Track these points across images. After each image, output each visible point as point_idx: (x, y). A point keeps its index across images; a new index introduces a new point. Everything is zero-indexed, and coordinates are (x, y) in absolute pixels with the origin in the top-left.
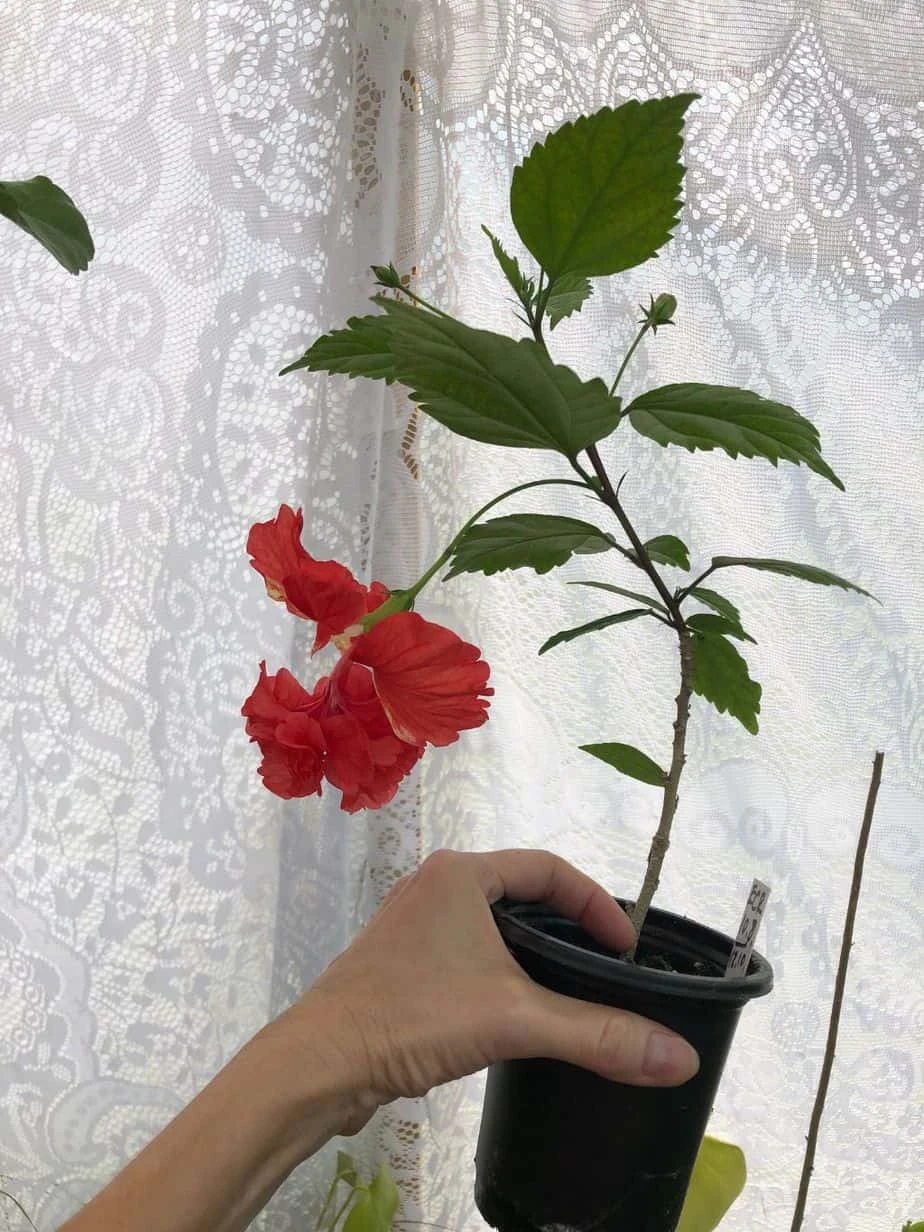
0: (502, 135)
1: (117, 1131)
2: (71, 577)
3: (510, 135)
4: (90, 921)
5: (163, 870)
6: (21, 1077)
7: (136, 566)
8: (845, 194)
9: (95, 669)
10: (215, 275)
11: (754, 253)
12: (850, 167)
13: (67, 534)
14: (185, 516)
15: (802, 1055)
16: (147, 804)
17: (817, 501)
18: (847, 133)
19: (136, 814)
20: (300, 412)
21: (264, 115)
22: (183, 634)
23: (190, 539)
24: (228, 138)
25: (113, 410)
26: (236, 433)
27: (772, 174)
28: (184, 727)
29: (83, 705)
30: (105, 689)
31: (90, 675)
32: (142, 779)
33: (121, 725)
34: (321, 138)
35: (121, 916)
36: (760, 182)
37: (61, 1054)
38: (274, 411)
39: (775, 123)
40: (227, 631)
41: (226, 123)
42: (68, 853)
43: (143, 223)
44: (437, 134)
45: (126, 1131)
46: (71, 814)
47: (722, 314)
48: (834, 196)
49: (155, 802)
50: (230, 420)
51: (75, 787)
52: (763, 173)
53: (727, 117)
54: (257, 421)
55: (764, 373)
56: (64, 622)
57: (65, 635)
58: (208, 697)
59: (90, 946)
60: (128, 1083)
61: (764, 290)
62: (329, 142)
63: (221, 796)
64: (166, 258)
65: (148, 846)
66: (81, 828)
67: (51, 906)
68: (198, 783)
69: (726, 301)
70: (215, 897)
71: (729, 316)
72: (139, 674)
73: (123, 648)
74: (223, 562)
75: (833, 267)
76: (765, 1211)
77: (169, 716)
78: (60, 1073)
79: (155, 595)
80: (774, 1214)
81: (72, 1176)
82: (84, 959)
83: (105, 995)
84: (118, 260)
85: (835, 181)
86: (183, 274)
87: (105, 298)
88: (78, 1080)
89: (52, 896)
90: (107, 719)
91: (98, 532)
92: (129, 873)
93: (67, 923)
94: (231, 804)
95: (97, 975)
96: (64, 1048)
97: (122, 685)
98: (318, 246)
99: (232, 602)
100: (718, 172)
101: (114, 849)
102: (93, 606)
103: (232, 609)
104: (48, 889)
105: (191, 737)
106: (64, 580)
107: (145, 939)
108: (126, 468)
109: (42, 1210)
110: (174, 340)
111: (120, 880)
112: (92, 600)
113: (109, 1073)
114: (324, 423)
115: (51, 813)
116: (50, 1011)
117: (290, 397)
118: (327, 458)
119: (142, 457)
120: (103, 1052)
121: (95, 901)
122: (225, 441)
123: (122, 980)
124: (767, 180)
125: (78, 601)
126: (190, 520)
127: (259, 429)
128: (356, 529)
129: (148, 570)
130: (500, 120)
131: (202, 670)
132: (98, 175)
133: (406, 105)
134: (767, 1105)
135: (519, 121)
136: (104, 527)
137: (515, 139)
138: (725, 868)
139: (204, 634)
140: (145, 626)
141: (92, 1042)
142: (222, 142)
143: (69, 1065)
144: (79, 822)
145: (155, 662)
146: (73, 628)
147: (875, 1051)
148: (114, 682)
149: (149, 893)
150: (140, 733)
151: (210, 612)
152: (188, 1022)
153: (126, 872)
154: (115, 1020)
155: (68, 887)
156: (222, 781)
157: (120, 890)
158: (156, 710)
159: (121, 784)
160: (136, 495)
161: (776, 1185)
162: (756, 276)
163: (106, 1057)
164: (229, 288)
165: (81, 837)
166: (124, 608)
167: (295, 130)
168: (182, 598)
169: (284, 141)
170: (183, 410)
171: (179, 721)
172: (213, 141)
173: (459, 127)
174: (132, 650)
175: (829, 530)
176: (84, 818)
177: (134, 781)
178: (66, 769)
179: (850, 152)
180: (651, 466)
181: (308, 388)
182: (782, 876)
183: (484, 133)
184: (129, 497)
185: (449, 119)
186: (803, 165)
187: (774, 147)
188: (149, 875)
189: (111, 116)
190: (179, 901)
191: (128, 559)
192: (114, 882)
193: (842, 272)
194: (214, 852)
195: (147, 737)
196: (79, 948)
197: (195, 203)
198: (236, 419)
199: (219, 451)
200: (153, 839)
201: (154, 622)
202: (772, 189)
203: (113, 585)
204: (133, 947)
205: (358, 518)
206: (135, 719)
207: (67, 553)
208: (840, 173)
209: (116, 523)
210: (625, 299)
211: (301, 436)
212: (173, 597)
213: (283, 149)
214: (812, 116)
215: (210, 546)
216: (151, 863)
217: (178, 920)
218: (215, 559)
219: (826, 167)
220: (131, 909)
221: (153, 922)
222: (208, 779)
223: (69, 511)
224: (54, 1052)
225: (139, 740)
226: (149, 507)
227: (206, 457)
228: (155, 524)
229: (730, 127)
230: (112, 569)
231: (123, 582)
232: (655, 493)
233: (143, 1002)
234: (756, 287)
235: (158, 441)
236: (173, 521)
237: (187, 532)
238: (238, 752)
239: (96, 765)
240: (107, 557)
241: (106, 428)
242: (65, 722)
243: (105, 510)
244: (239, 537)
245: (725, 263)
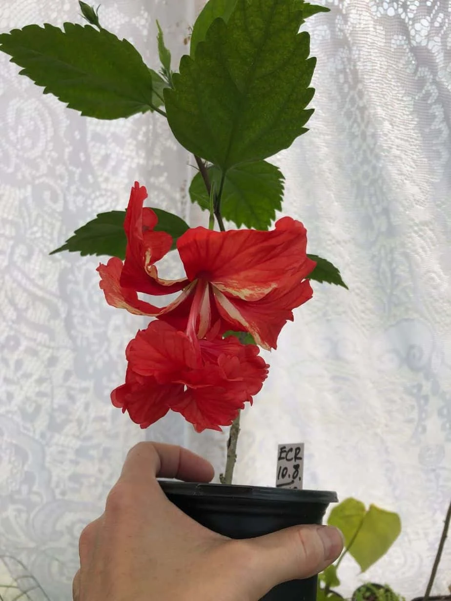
1: (68, 524)
2: (7, 233)
4: (41, 423)
5: (79, 396)
6: (13, 501)
7: (46, 225)
9: (27, 287)
14: (72, 192)
16: (66, 360)
19: (61, 366)
23: (76, 206)
25: (20, 127)
26: (99, 138)
28: (83, 317)
29: (24, 307)
30: (35, 298)
31: (25, 290)
32: (62, 347)
33: (47, 318)
35: (58, 420)
37: (34, 490)
42: (25, 388)
45: (73, 524)
46: (23, 368)
47: (410, 43)
49: (71, 358)
50: (95, 130)
51: (24, 353)
54: (112, 129)
55: (435, 82)
56: (6, 261)
57: (7, 267)
59: (43, 435)
60: (72, 501)
61: (437, 24)
63: (108, 353)
65: (69, 383)
66: (30, 375)
67: (19, 417)
68: (94, 348)
69: (412, 32)
71: (414, 43)
72: (54, 288)
73: (43, 274)
77: (74, 312)
78: (35, 498)
81: (47, 547)
82: (41, 443)
83: (54, 460)
88: (44, 502)
89: (18, 412)
90: (38, 314)
91: (20, 206)
92: (60, 398)
93: (28, 425)
94: (115, 356)
95: (49, 450)
96: (35, 486)
97: (45, 295)
98: (143, 8)
101: (50, 386)
102: (21, 250)
104: (16, 408)
105: (88, 323)
107: (73, 431)
108: (33, 164)
111: (56, 401)
112: (21, 246)
113: (61, 498)
114: (154, 129)
115: (12, 366)
116: (25, 469)
118: (157, 151)
119: (42, 156)
120: (56, 488)
121: (43, 413)
122: (93, 143)
123: (62, 452)
125: (13, 248)
126: (76, 195)
128: (178, 196)
129: (52, 226)
131: (91, 284)
136: (23, 202)
138: (396, 379)
139: (90, 263)
140: (55, 259)
141: (50, 483)
143: (39, 494)
144: (29, 371)
145: (63, 281)
146: (12, 264)
148: (40, 293)
149: (73, 408)
150: (58, 321)
152: (101, 471)
153: (58, 397)
154: (61, 472)
155: (27, 407)
156: (109, 346)
157: (56, 406)
158: (67, 309)
159: (50, 350)
160: (41, 180)
162: (432, 15)
163: (59, 490)
165: (30, 380)
166: (41, 251)
170: (65, 124)
171: (80, 314)
174: (48, 274)
176: (32, 369)
177: (58, 348)
178: (18, 344)
180: (360, 147)
182: (428, 380)
184: (37, 182)
188: (71, 398)
190: (90, 411)
191: (40, 220)
194: (107, 384)
195: (62, 324)
196: (37, 438)
198: (98, 129)
199: (90, 150)
200: (72, 379)
201: (60, 257)
203: (33, 237)
204: (67, 436)
205: (178, 189)
206: (55, 314)
207: (3, 219)
209: (30, 199)
210: (345, 35)
211: (140, 137)
215: (89, 210)
216: (72, 392)
217: (90, 420)
221: (76, 423)
222: (100, 344)
224: (30, 488)
225: (58, 325)
226: (50, 188)
227: (82, 154)
228: (54, 198)
230: (31, 227)
231: (38, 235)
232: (362, 163)
233: (76, 463)
234: (432, 22)
235: (51, 145)
236: (65, 196)
237: (75, 202)
238: (117, 328)
239: (35, 340)
240: (27, 220)
241: (17, 139)
242: (14, 317)
243: (23, 191)
244: (106, 203)
245: (411, 7)
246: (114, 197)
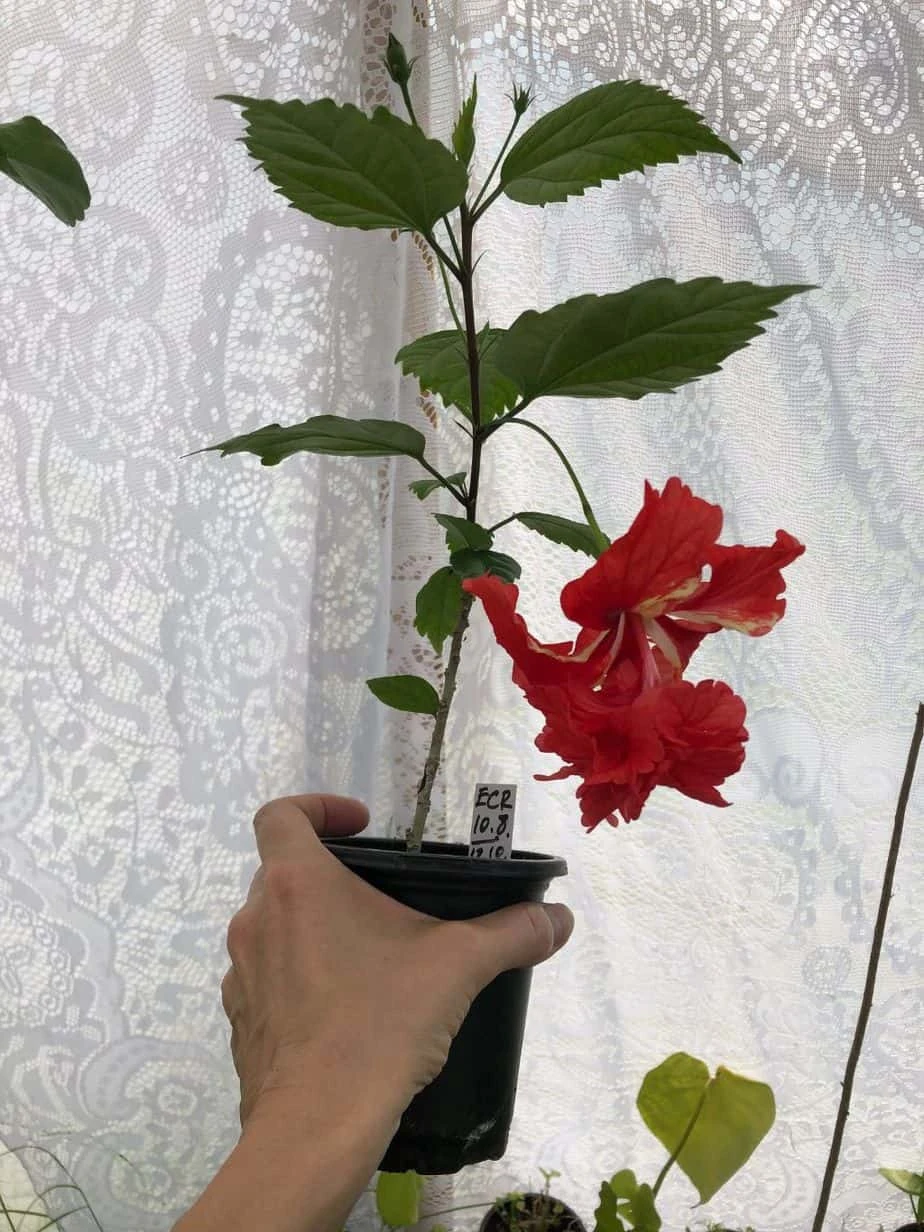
0: (523, 52)
1: (149, 1086)
2: (77, 540)
3: (531, 51)
4: (112, 887)
5: (185, 835)
6: (50, 1038)
7: (145, 527)
8: (896, 108)
9: (105, 635)
10: (217, 214)
11: (795, 176)
12: (901, 79)
13: (70, 497)
14: (194, 474)
15: (833, 998)
16: (166, 769)
17: (859, 442)
18: (897, 41)
19: (155, 779)
20: (311, 360)
21: (264, 35)
22: (197, 597)
23: (200, 499)
24: (226, 62)
25: (113, 364)
26: (244, 385)
27: (816, 87)
28: (201, 690)
29: (95, 672)
30: (118, 655)
31: (101, 641)
32: (159, 744)
33: (136, 691)
34: (327, 59)
35: (144, 881)
36: (803, 96)
37: (90, 1016)
38: (283, 360)
39: (821, 32)
40: (241, 592)
41: (223, 46)
42: (87, 821)
43: (136, 159)
44: (452, 52)
45: (159, 1085)
46: (88, 782)
47: (761, 245)
48: (885, 110)
49: (175, 766)
50: (237, 371)
51: (91, 754)
52: (807, 86)
53: (768, 24)
54: (266, 371)
56: (71, 588)
57: (72, 602)
58: (225, 658)
59: (114, 910)
60: (159, 1040)
61: (806, 216)
62: (334, 65)
63: (241, 757)
64: (163, 197)
65: (168, 811)
66: (98, 796)
67: (72, 874)
68: (218, 747)
69: (765, 230)
70: (239, 859)
71: (768, 246)
72: (152, 638)
73: (135, 613)
74: (236, 520)
75: (882, 190)
76: (793, 1144)
77: (185, 681)
78: (90, 1033)
79: (167, 555)
80: (802, 1146)
81: (106, 1131)
82: (108, 925)
83: (132, 958)
84: (112, 201)
85: (886, 95)
86: (183, 214)
87: (100, 243)
88: (107, 1041)
89: (72, 864)
90: (122, 685)
91: (103, 494)
92: (151, 838)
93: (89, 890)
94: (252, 766)
95: (123, 939)
96: (92, 1010)
97: (135, 650)
99: (245, 560)
100: (758, 87)
101: (133, 816)
102: (100, 571)
103: (246, 567)
104: (68, 857)
105: (210, 701)
106: (68, 544)
107: (170, 903)
108: (131, 425)
109: (78, 1164)
110: (175, 287)
111: (141, 845)
112: (99, 564)
113: (139, 1032)
114: (338, 373)
115: (68, 781)
116: (76, 975)
117: (300, 342)
118: (342, 410)
119: (146, 412)
120: (132, 1012)
121: (116, 867)
122: (234, 392)
123: (148, 943)
124: (810, 94)
125: (85, 567)
126: (200, 478)
127: (268, 379)
128: (374, 484)
129: (158, 531)
130: (520, 35)
131: (218, 632)
132: (87, 107)
133: (418, 20)
134: (796, 1045)
135: (541, 34)
136: (109, 488)
137: (536, 56)
138: (757, 818)
139: (218, 596)
140: (156, 589)
141: (120, 1004)
142: (219, 67)
143: (99, 1025)
144: (96, 789)
145: (168, 626)
146: (81, 593)
147: (907, 992)
148: (126, 647)
149: (173, 858)
150: (156, 698)
151: (224, 572)
153: (147, 837)
154: (144, 981)
155: (89, 855)
156: (242, 743)
157: (141, 855)
158: (173, 676)
159: (139, 751)
160: (141, 452)
161: (804, 1119)
162: (797, 201)
163: (136, 1017)
164: (232, 229)
165: (98, 805)
166: (134, 572)
167: (298, 52)
168: (193, 559)
169: (285, 63)
170: (188, 361)
171: (196, 684)
172: (209, 66)
173: (475, 43)
174: (143, 613)
175: (869, 473)
176: (102, 786)
177: (152, 747)
178: (81, 737)
179: (901, 63)
180: (684, 408)
181: (319, 334)
182: (815, 824)
183: (503, 50)
184: (134, 455)
185: (464, 34)
186: (851, 77)
187: (819, 58)
188: (172, 840)
189: (97, 42)
190: (203, 864)
191: (136, 519)
192: (134, 848)
193: (892, 194)
194: (237, 814)
195: (163, 702)
196: (102, 914)
197: (193, 136)
198: (244, 369)
199: (227, 404)
200: (174, 803)
201: (167, 584)
202: (816, 104)
203: (121, 548)
204: (158, 911)
205: (375, 473)
206: (150, 685)
207: (71, 515)
208: (890, 85)
209: (121, 483)
210: (656, 230)
211: (313, 386)
212: (185, 558)
213: (285, 73)
214: (861, 23)
215: (222, 504)
216: (173, 829)
217: (203, 882)
218: (226, 517)
219: (875, 80)
220: (154, 874)
221: (177, 886)
222: (229, 741)
223: (72, 471)
224: (83, 1013)
225: (156, 705)
226: (155, 464)
227: (214, 411)
228: (163, 483)
229: (771, 36)
230: (119, 531)
231: (131, 545)
232: (688, 436)
233: (170, 963)
234: (798, 213)
235: (162, 395)
236: (181, 481)
237: (197, 490)
238: (258, 713)
239: (111, 732)
240: (113, 519)
241: (107, 383)
242: (77, 690)
243: (109, 469)
244: (251, 493)
245: (764, 189)
246: (265, 483)
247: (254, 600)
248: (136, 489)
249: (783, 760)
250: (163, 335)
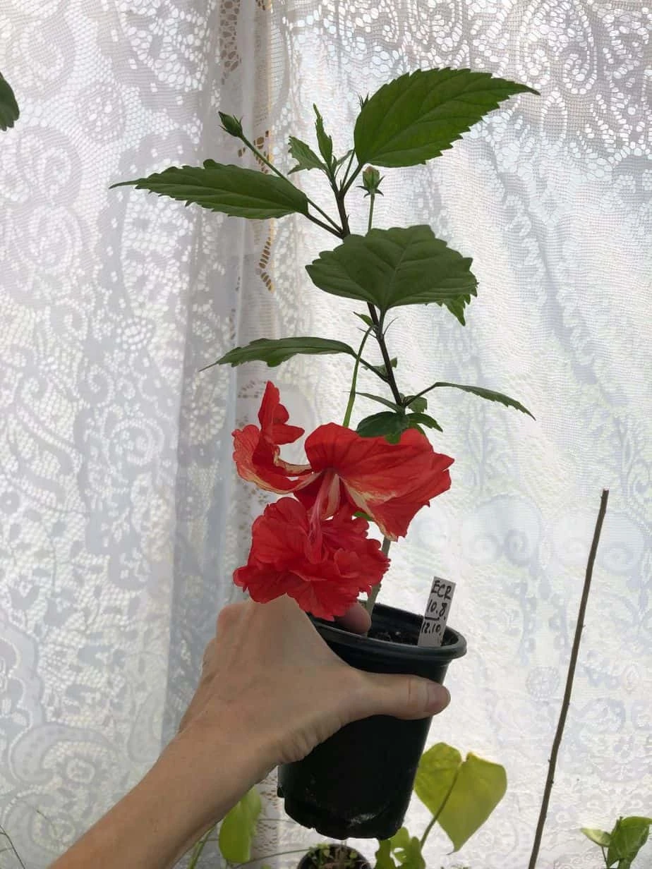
0: (333, 30)
1: (60, 760)
2: (16, 363)
3: (338, 29)
4: (37, 612)
5: (88, 577)
7: (64, 354)
8: (588, 76)
9: (35, 430)
10: (118, 135)
11: (520, 122)
12: (591, 56)
13: (12, 331)
14: (99, 317)
15: (547, 703)
16: (76, 528)
17: (564, 307)
18: (589, 30)
19: (69, 536)
20: (183, 240)
21: (152, 12)
22: (99, 405)
23: (103, 336)
24: (125, 30)
25: (44, 239)
26: (135, 255)
27: (534, 61)
28: (101, 472)
29: (28, 457)
30: (44, 446)
31: (32, 435)
32: (72, 510)
33: (56, 472)
34: (196, 30)
35: (59, 609)
36: (525, 66)
37: (18, 706)
38: (164, 240)
39: (537, 22)
40: (132, 403)
41: (123, 19)
42: (20, 563)
43: (62, 95)
44: (283, 28)
45: (67, 759)
46: (21, 536)
47: (496, 168)
48: (580, 78)
49: (82, 526)
50: (131, 246)
51: (24, 516)
52: (527, 60)
53: (501, 16)
54: (152, 247)
55: (526, 213)
56: (12, 396)
57: (14, 404)
58: (119, 450)
59: (37, 629)
60: (68, 726)
61: (527, 150)
62: (202, 34)
63: (130, 523)
64: (80, 122)
65: (78, 558)
66: (28, 546)
67: (8, 602)
68: (112, 514)
69: (499, 158)
70: (127, 596)
71: (501, 169)
72: (68, 434)
73: (56, 415)
74: (128, 352)
75: (578, 133)
76: (520, 809)
77: (90, 466)
78: (18, 719)
79: (78, 376)
80: (527, 811)
81: (29, 792)
82: (34, 641)
83: (49, 665)
84: (44, 124)
85: (581, 67)
86: (93, 135)
87: (35, 153)
88: (31, 726)
89: (8, 595)
90: (46, 467)
91: (35, 331)
92: (64, 579)
93: (20, 614)
94: (138, 528)
95: (43, 650)
96: (21, 702)
97: (56, 443)
98: (195, 114)
99: (134, 381)
100: (494, 59)
101: (53, 561)
102: (31, 385)
103: (136, 387)
104: (6, 590)
105: (108, 481)
106: (11, 365)
107: (77, 625)
108: (56, 282)
109: (8, 815)
110: (88, 186)
111: (58, 583)
112: (32, 380)
113: (54, 719)
114: (200, 248)
115: (6, 535)
116: (10, 676)
117: (176, 228)
118: (203, 275)
119: (67, 273)
120: (49, 705)
121: (41, 598)
122: (128, 262)
123: (61, 654)
124: (530, 65)
125: (21, 382)
126: (103, 321)
127: (154, 254)
128: (225, 328)
129: (73, 358)
130: (331, 18)
131: (114, 431)
132: (27, 58)
133: (259, 5)
134: (522, 737)
135: (345, 18)
136: (39, 326)
137: (342, 33)
138: (493, 573)
139: (115, 405)
140: (72, 399)
141: (40, 698)
142: (120, 34)
143: (26, 715)
144: (27, 541)
145: (79, 426)
146: (18, 400)
147: (599, 700)
148: (50, 440)
149: (80, 593)
150: (68, 477)
151: (120, 389)
152: (110, 683)
153: (62, 577)
154: (57, 682)
155: (21, 589)
156: (131, 513)
157: (58, 590)
158: (81, 462)
159: (57, 514)
160: (62, 302)
161: (528, 791)
162: (521, 139)
163: (51, 708)
164: (128, 146)
165: (28, 553)
166: (56, 387)
167: (176, 25)
168: (97, 378)
169: (168, 32)
170: (96, 238)
171: (98, 468)
172: (114, 32)
173: (300, 23)
174: (62, 416)
175: (571, 330)
176: (31, 539)
177: (67, 512)
178: (16, 504)
179: (592, 45)
181: (189, 222)
182: (535, 579)
183: (319, 28)
184: (58, 303)
185: (293, 18)
186: (557, 54)
187: (535, 40)
188: (80, 580)
189: (36, 14)
190: (101, 598)
191: (58, 349)
192: (53, 585)
193: (585, 135)
194: (126, 563)
195: (75, 481)
196: (29, 632)
197: (101, 80)
198: (136, 245)
199: (124, 269)
200: (81, 553)
201: (79, 396)
202: (534, 72)
203: (47, 369)
204: (69, 631)
206: (66, 468)
207: (13, 345)
208: (584, 60)
209: (48, 323)
212: (91, 377)
213: (167, 39)
214: (565, 17)
215: (118, 340)
216: (80, 571)
217: (101, 611)
218: (122, 350)
219: (574, 56)
220: (67, 604)
221: (82, 613)
222: (120, 509)
223: (13, 313)
224: (14, 704)
225: (69, 482)
226: (73, 311)
227: (114, 274)
228: (77, 323)
229: (504, 24)
230: (46, 357)
231: (54, 367)
233: (79, 670)
234: (522, 147)
235: (77, 262)
236: (90, 321)
237: (101, 330)
238: (143, 491)
239: (39, 500)
240: (41, 349)
241: (39, 252)
242: (15, 468)
243: (40, 313)
244: (139, 333)
245: (498, 130)
246: (150, 326)
247: (141, 409)
248: (59, 328)
249: (512, 533)
250: (79, 219)
